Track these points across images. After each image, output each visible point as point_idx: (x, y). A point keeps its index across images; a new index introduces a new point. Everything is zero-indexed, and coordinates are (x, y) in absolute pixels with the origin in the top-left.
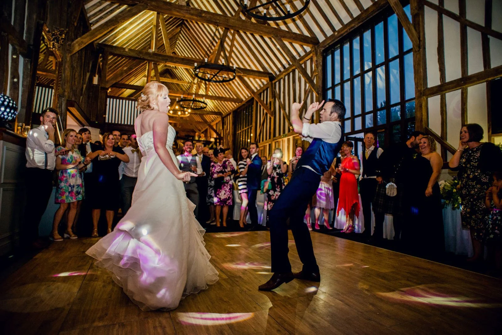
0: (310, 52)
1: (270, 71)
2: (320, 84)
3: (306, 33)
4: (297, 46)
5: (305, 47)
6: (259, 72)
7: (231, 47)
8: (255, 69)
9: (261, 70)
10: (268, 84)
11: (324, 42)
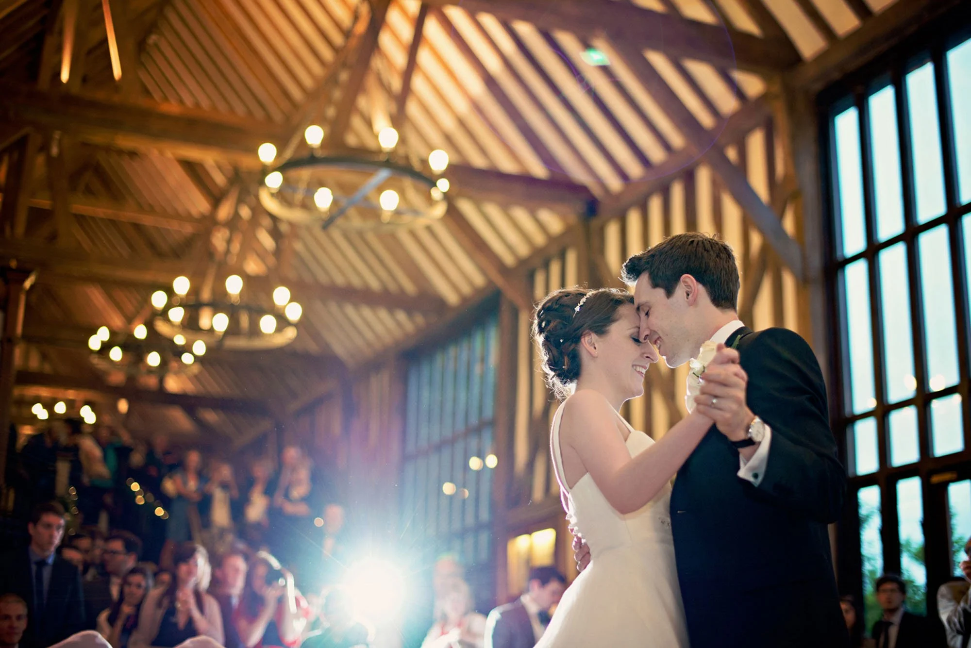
0: (764, 98)
1: (579, 175)
2: (813, 235)
3: (745, 22)
4: (703, 72)
5: (741, 77)
6: (527, 180)
7: (412, 51)
8: (507, 165)
9: (539, 170)
10: (568, 230)
11: (821, 57)
